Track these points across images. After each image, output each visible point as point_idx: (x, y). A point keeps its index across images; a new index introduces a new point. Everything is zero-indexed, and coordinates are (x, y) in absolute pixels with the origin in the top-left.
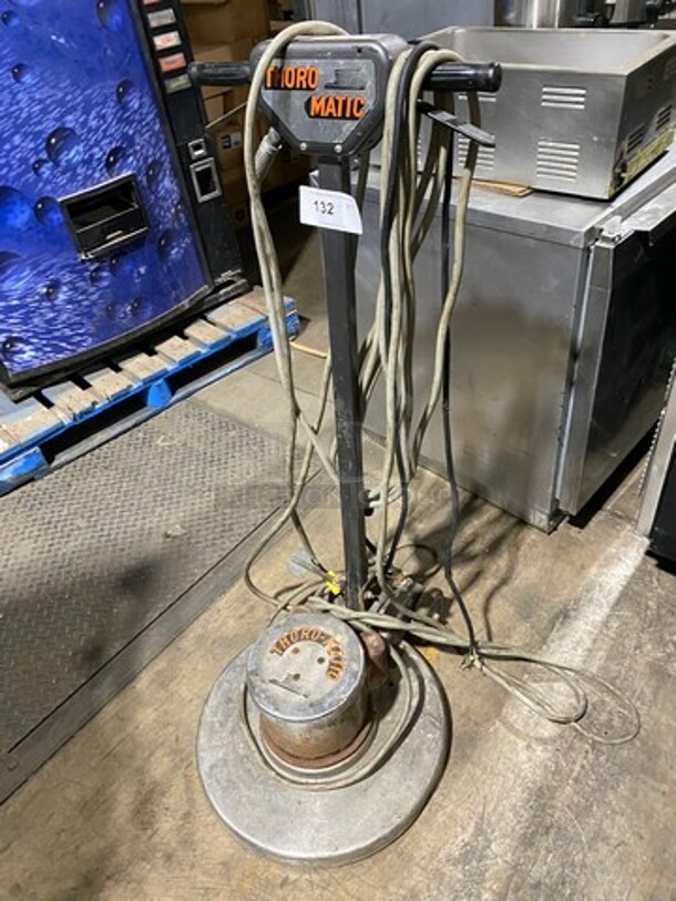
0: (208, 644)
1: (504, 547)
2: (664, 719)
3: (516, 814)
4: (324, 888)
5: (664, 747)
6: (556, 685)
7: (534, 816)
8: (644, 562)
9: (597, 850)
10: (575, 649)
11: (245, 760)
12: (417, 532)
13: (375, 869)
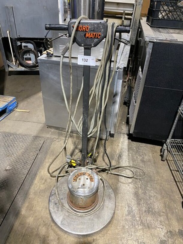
0: (38, 193)
1: (100, 146)
2: (148, 170)
3: (134, 200)
4: (104, 236)
5: (151, 175)
6: (126, 171)
7: (137, 198)
8: (129, 141)
9: (151, 199)
10: (126, 162)
11: (69, 216)
12: (79, 148)
13: (113, 226)
